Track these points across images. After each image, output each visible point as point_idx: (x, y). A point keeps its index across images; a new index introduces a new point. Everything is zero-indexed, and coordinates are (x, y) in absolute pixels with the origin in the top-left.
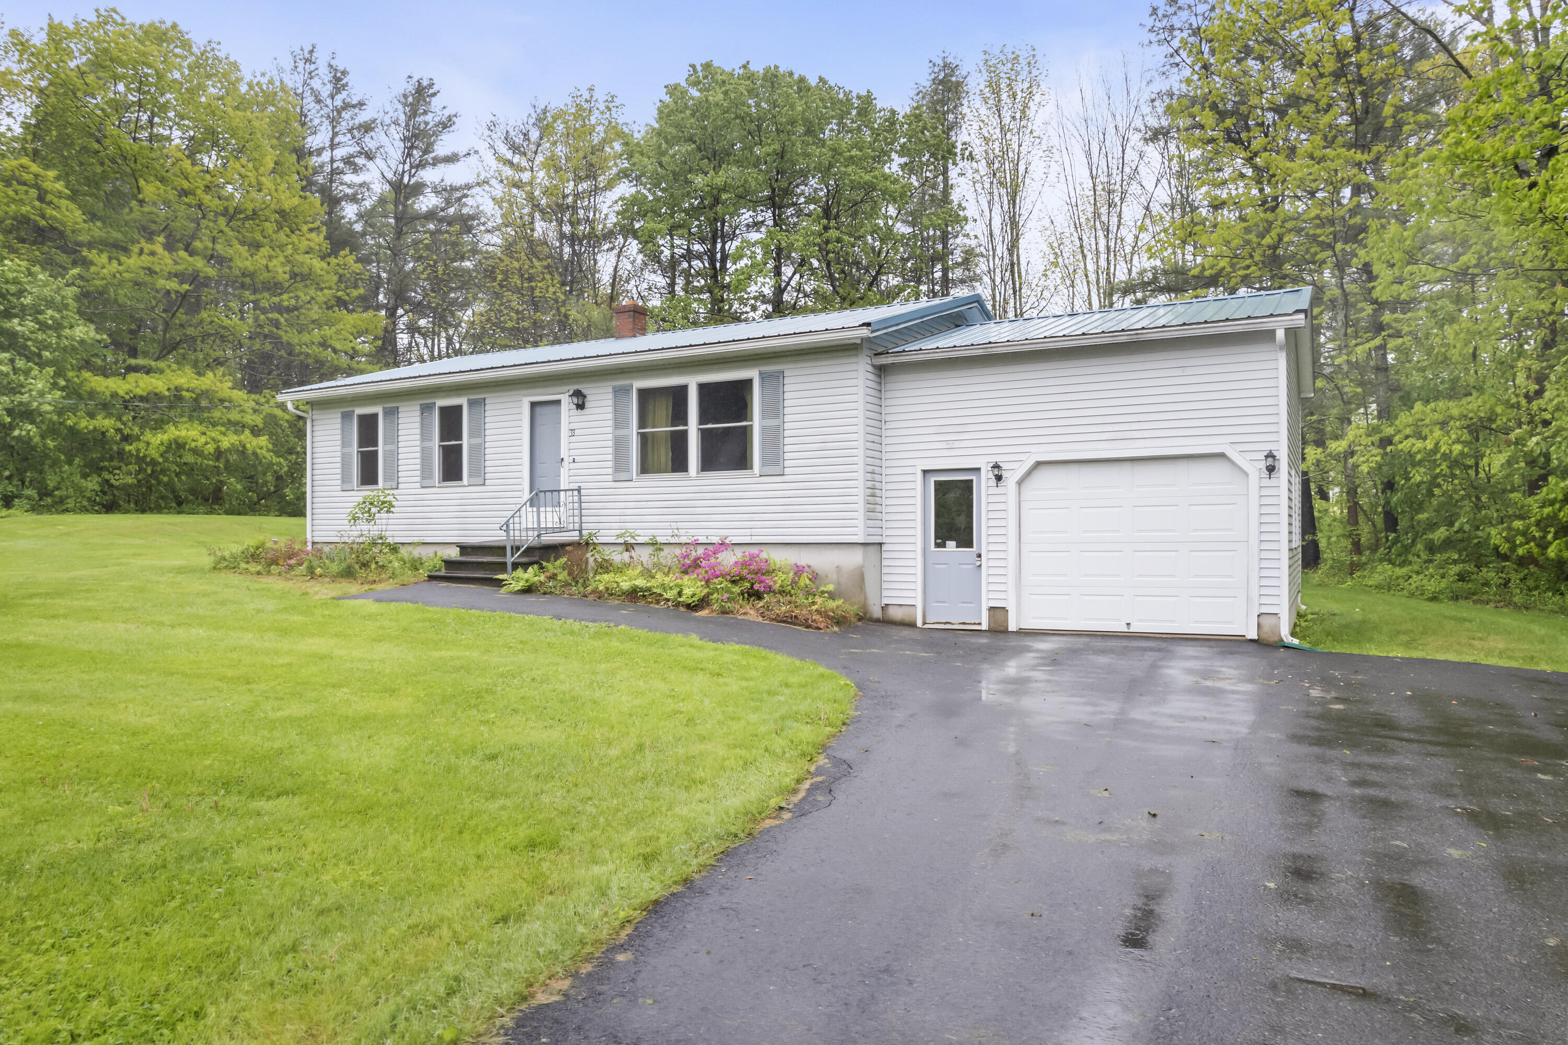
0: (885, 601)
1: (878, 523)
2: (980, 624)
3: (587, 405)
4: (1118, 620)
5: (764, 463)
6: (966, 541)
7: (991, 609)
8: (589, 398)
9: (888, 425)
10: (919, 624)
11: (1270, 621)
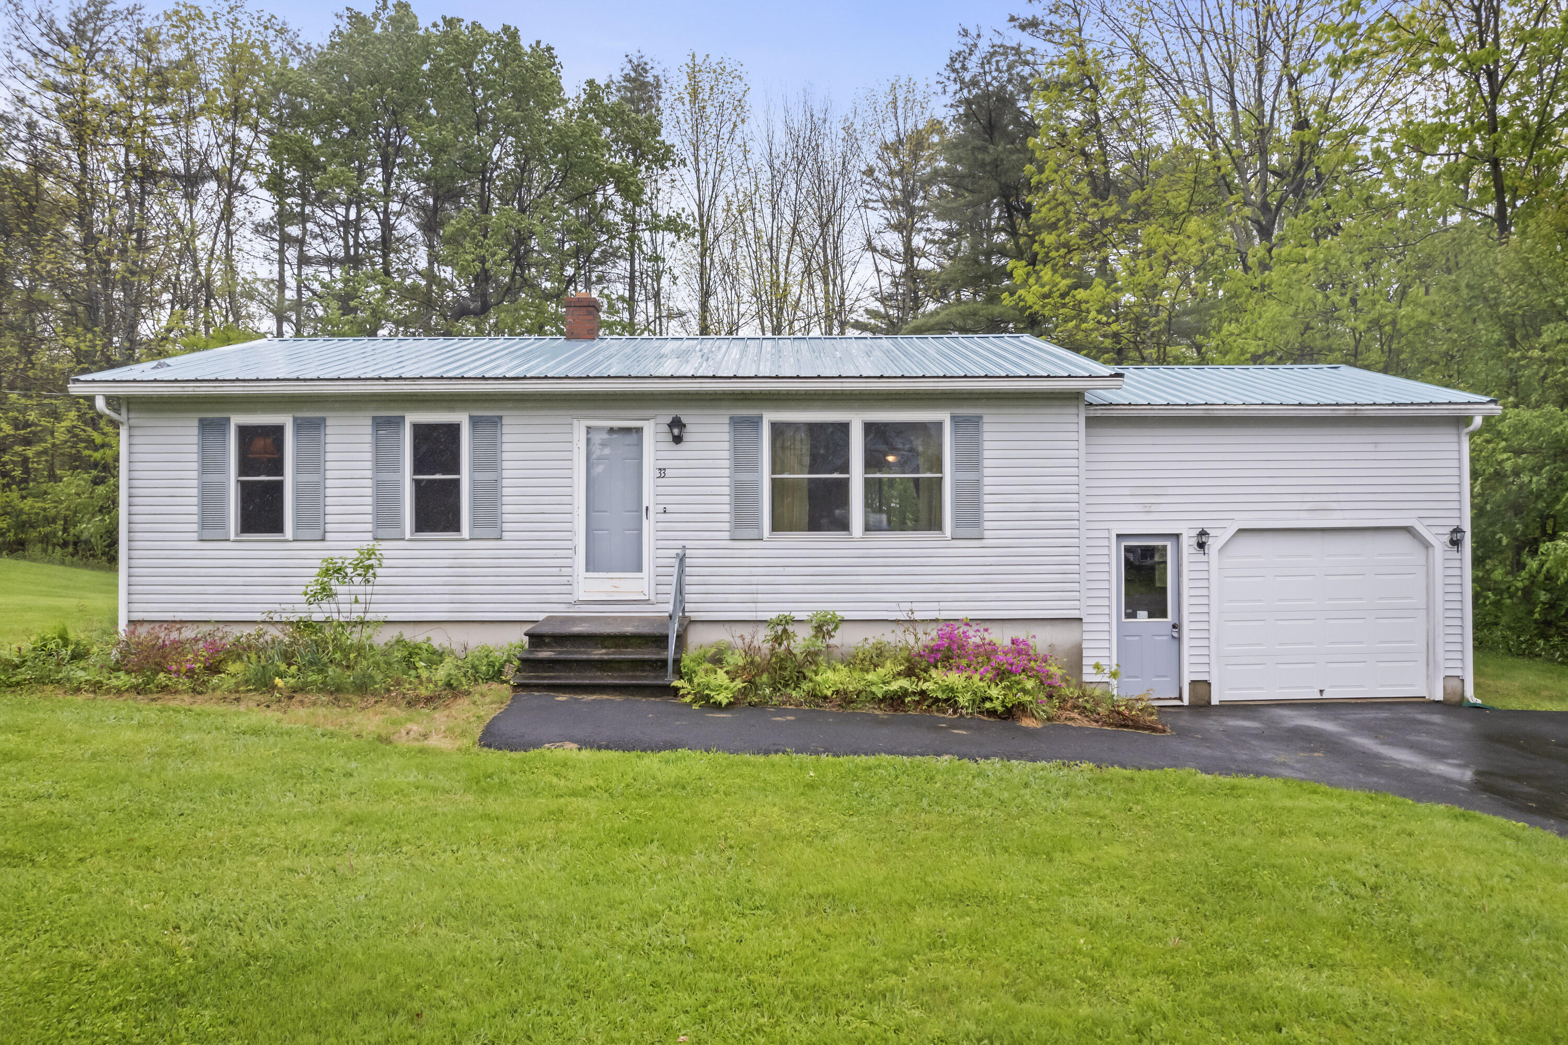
2: (1181, 698)
3: (686, 437)
4: (1312, 687)
5: (957, 524)
6: (1159, 610)
7: (1193, 683)
8: (689, 428)
11: (1456, 683)
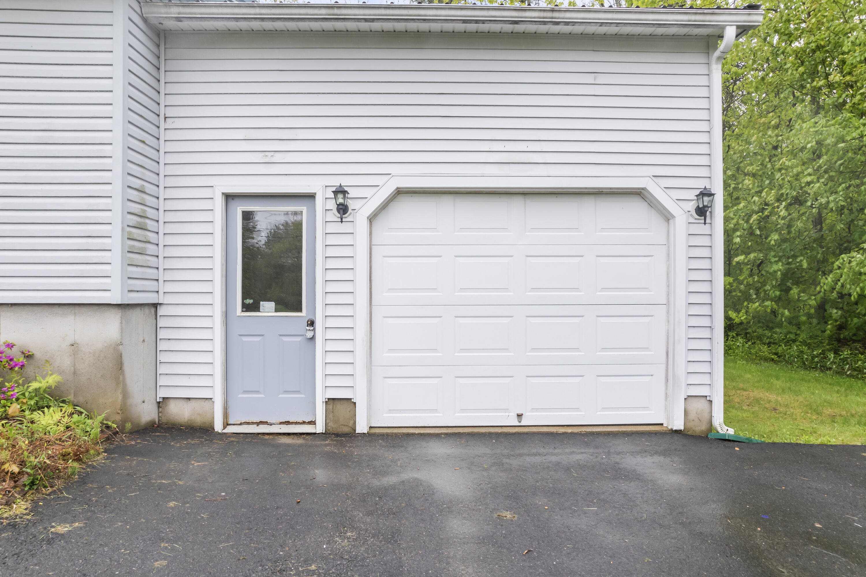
0: (162, 393)
1: (151, 273)
2: (313, 423)
4: (506, 410)
6: (290, 302)
7: (330, 401)
9: (170, 124)
10: (218, 427)
11: (701, 405)
